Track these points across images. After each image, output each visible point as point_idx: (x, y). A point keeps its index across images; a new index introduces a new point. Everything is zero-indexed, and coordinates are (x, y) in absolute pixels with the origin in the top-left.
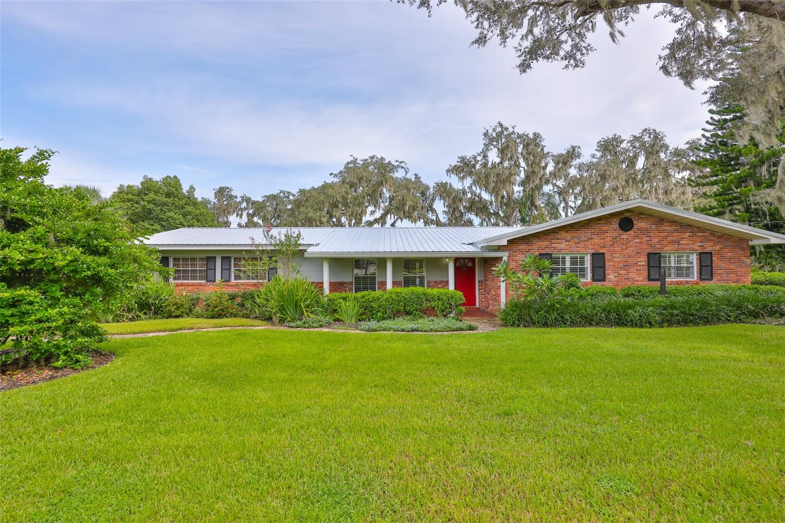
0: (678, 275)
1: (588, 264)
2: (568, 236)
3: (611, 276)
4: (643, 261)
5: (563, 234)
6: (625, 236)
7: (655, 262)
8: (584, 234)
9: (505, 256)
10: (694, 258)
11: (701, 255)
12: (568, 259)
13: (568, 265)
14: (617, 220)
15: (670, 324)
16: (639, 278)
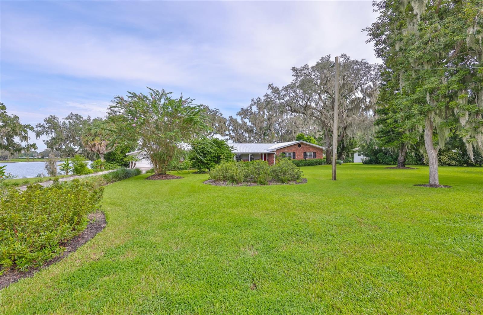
0: (310, 157)
1: (292, 155)
2: (288, 148)
3: (296, 157)
4: (303, 154)
5: (287, 148)
6: (299, 148)
7: (305, 155)
8: (291, 148)
9: (275, 153)
10: (313, 153)
11: (314, 153)
12: (288, 154)
13: (288, 155)
14: (298, 145)
15: (306, 166)
16: (302, 158)
